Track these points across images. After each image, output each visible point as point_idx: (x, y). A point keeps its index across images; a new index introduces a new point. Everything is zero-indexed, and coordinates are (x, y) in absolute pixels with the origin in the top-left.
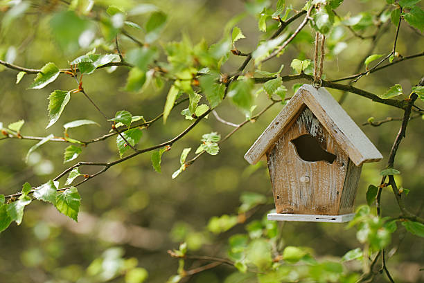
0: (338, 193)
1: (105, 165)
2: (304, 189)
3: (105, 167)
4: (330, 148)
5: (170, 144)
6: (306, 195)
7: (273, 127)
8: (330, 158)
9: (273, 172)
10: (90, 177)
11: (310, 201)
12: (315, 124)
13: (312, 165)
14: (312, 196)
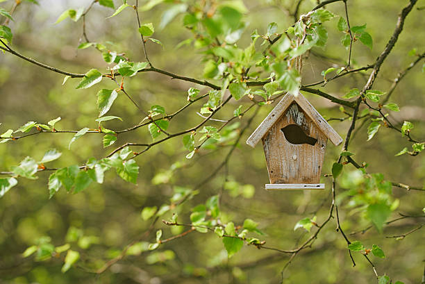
0: (319, 167)
1: (147, 145)
2: (293, 165)
3: (147, 147)
4: (313, 133)
5: (195, 130)
6: (294, 168)
7: (270, 118)
8: (313, 142)
9: (267, 153)
10: (138, 154)
11: (297, 174)
12: (300, 116)
13: (299, 147)
14: (299, 170)
